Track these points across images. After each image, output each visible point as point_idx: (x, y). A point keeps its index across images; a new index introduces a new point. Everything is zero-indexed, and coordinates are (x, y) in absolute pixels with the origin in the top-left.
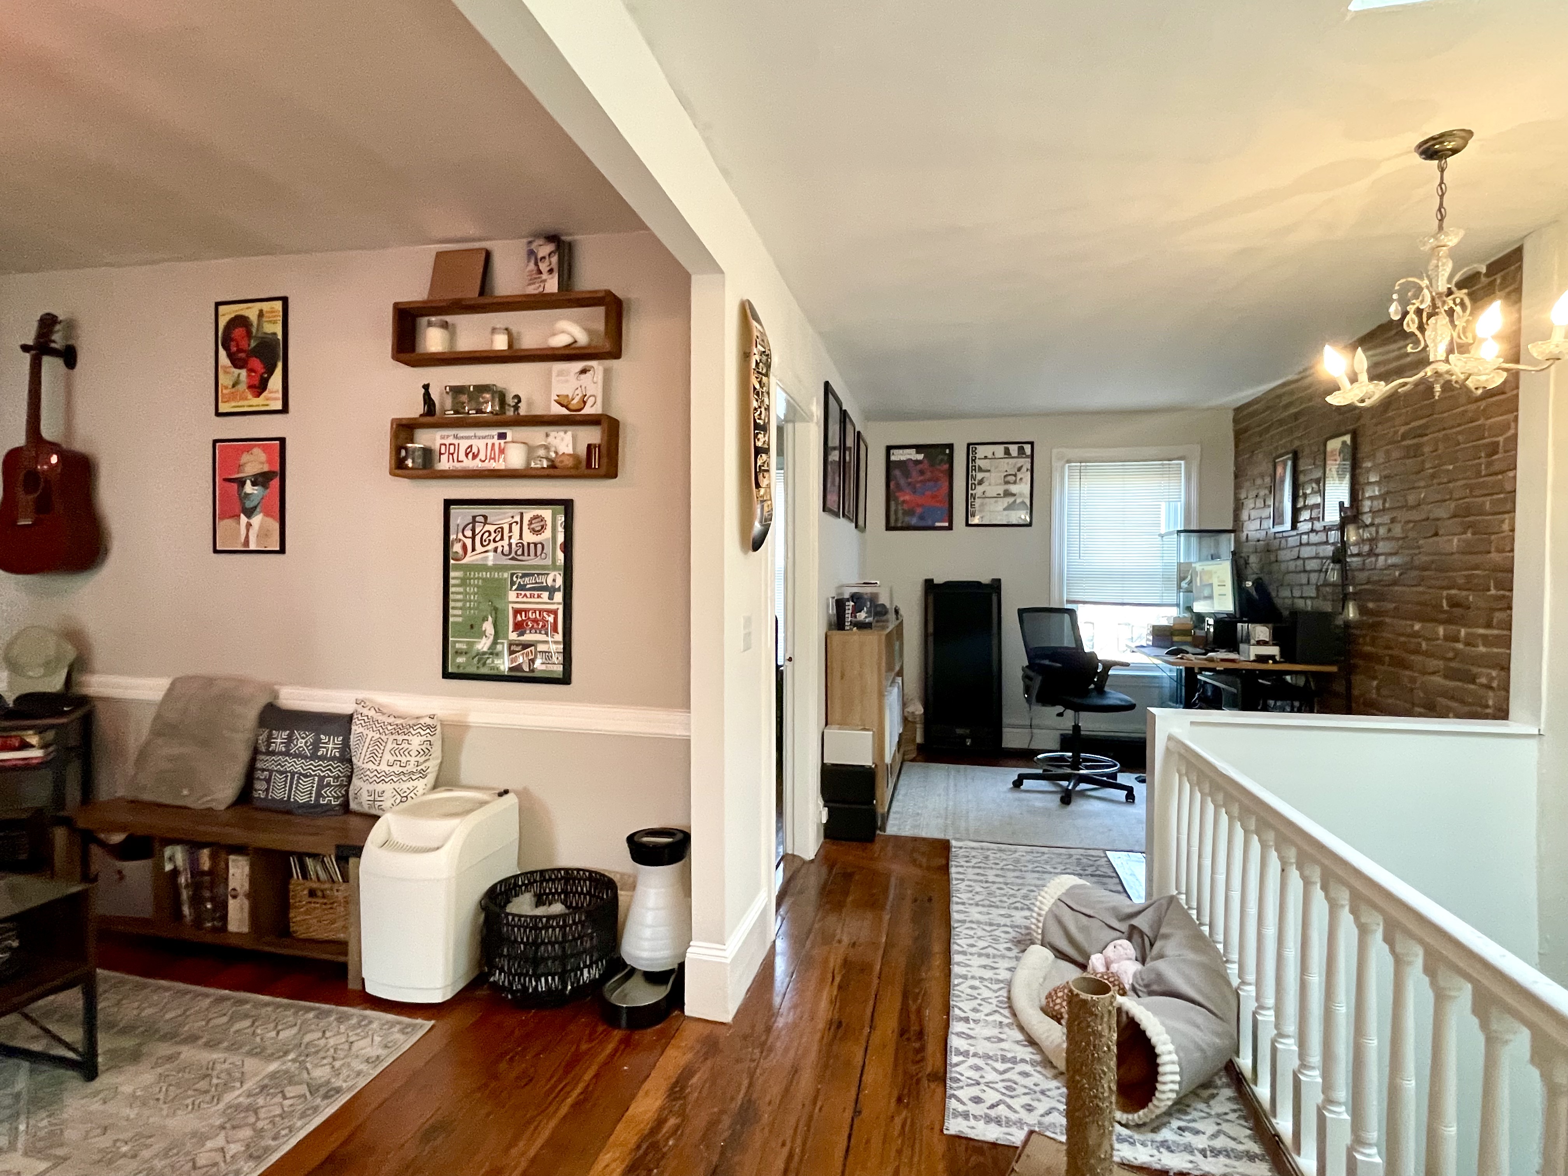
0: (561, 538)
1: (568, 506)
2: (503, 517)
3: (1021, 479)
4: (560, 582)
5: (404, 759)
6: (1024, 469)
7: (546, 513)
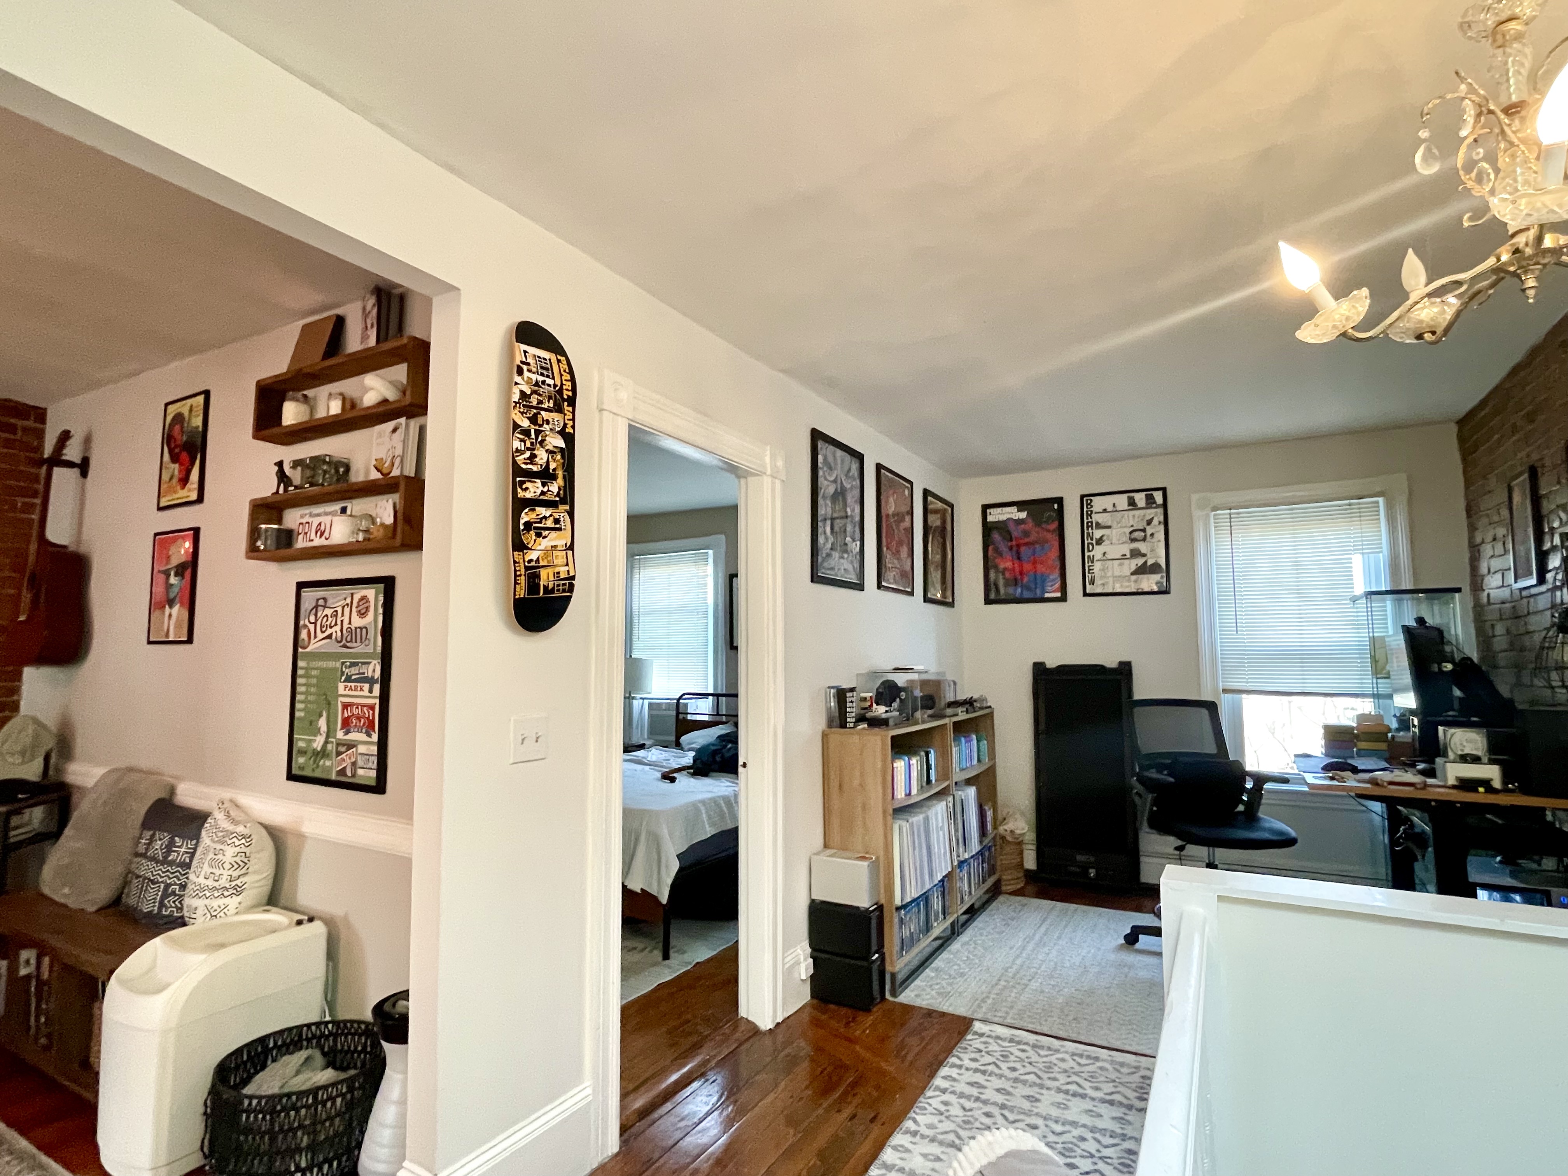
0: (381, 622)
1: (388, 584)
2: (337, 597)
3: (1152, 535)
4: (379, 672)
5: (218, 872)
6: (1155, 522)
7: (370, 593)
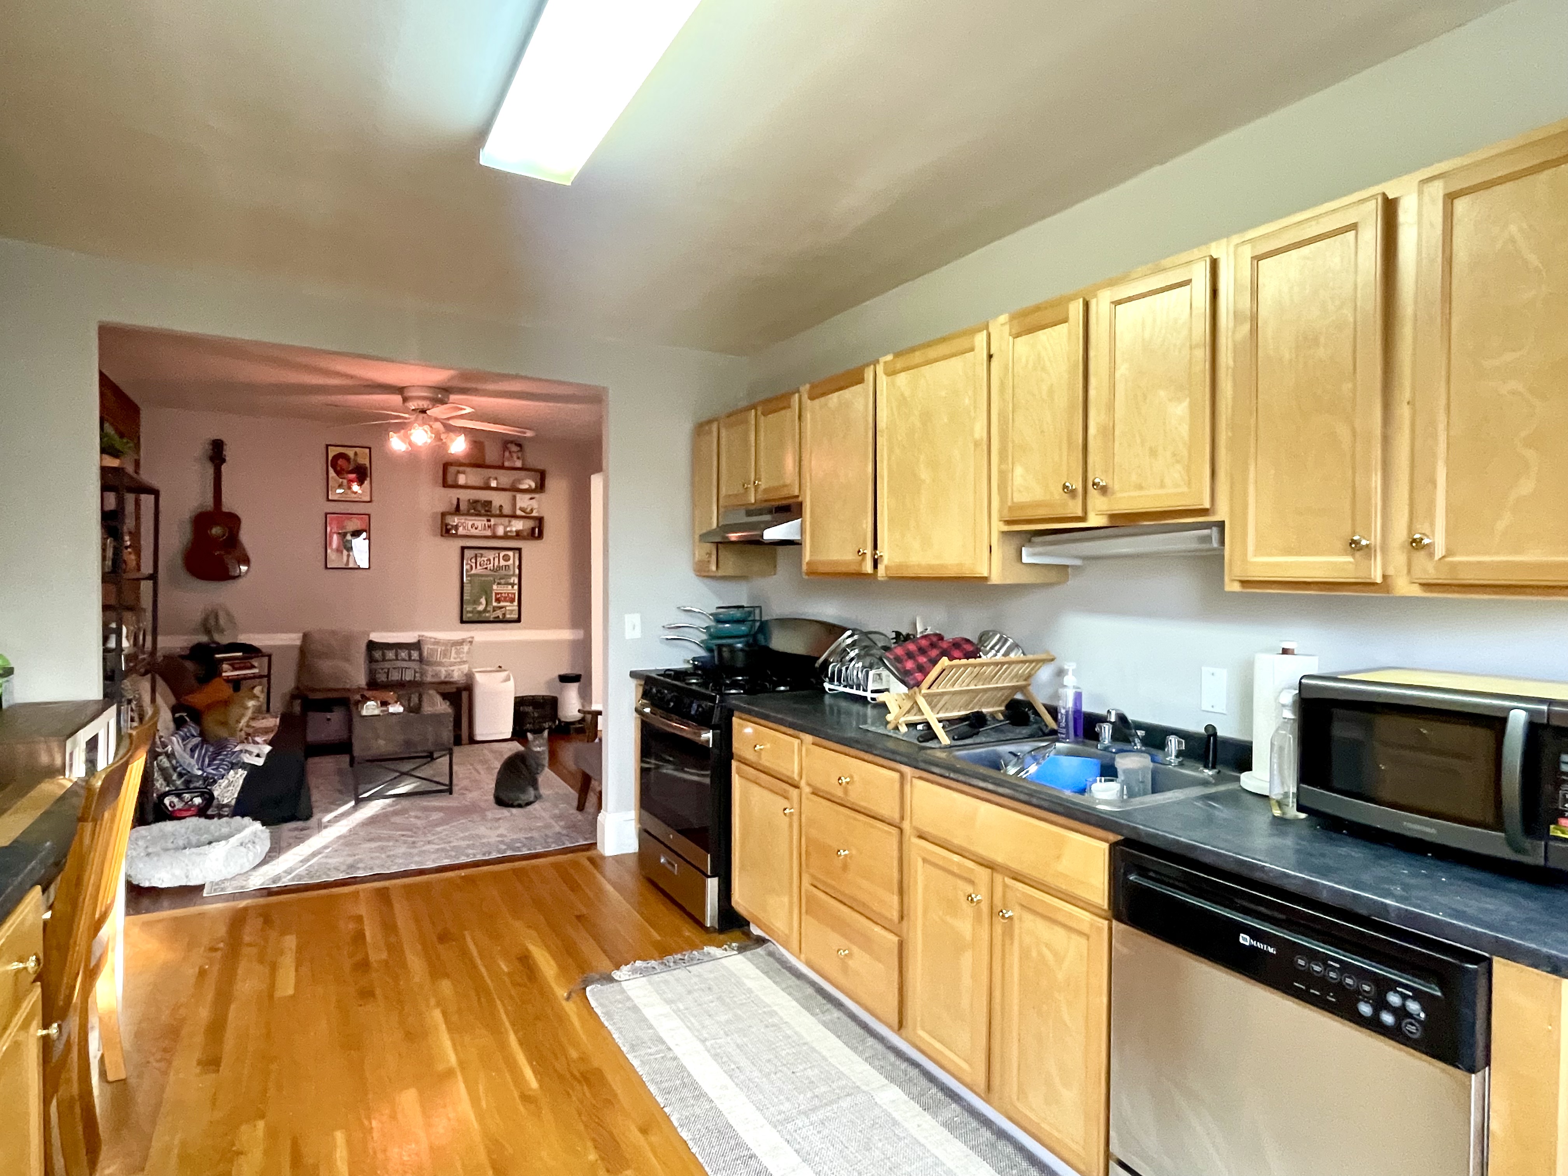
0: (517, 563)
1: (519, 550)
2: (491, 555)
4: (516, 581)
7: (511, 553)
